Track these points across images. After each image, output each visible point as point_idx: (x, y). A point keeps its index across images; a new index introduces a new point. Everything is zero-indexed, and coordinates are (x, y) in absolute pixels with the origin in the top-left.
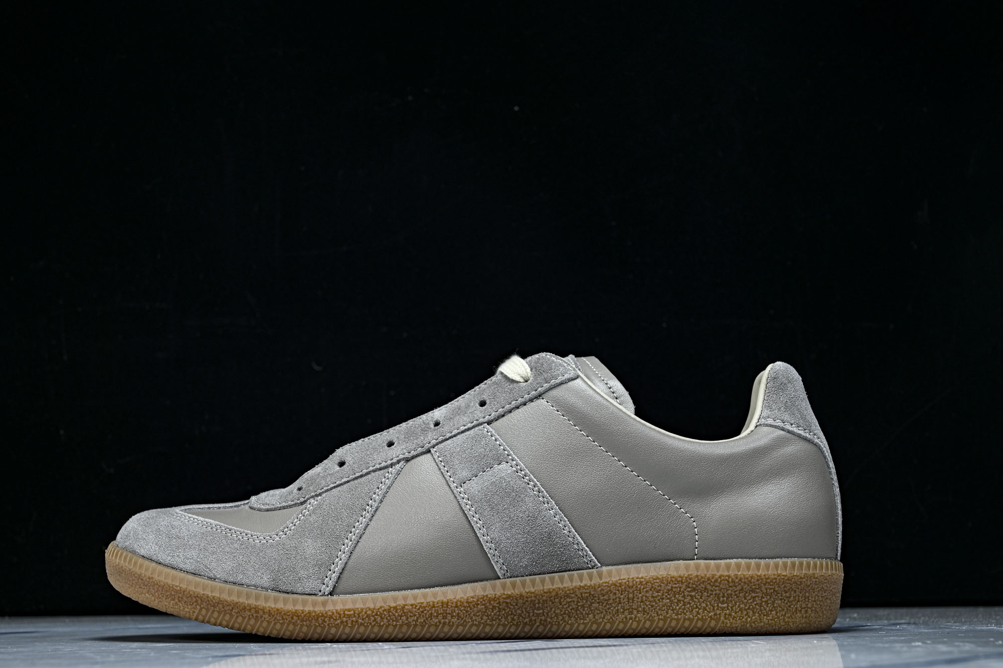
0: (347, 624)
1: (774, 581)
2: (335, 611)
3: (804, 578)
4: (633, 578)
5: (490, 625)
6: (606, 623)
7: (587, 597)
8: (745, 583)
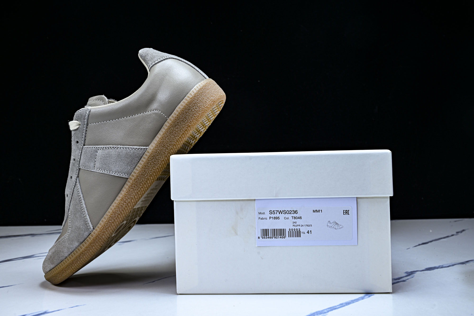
0: (105, 231)
1: (191, 101)
2: (98, 232)
3: (199, 92)
4: (158, 141)
5: (139, 191)
6: (165, 158)
7: (153, 158)
8: (185, 110)
